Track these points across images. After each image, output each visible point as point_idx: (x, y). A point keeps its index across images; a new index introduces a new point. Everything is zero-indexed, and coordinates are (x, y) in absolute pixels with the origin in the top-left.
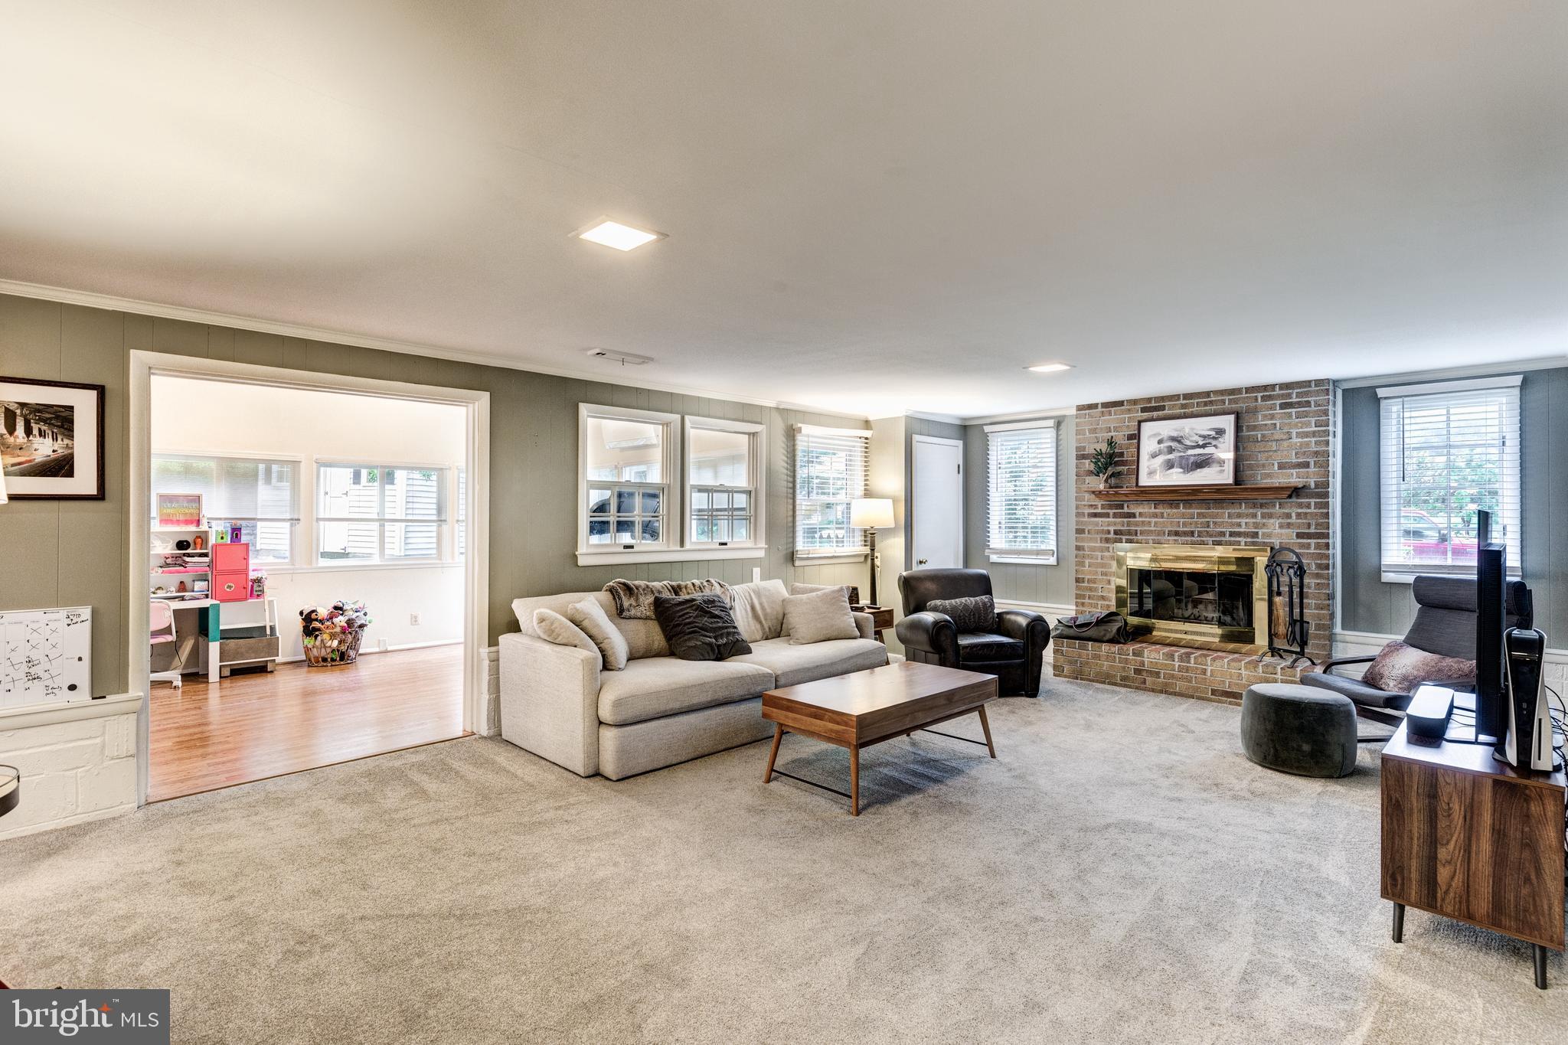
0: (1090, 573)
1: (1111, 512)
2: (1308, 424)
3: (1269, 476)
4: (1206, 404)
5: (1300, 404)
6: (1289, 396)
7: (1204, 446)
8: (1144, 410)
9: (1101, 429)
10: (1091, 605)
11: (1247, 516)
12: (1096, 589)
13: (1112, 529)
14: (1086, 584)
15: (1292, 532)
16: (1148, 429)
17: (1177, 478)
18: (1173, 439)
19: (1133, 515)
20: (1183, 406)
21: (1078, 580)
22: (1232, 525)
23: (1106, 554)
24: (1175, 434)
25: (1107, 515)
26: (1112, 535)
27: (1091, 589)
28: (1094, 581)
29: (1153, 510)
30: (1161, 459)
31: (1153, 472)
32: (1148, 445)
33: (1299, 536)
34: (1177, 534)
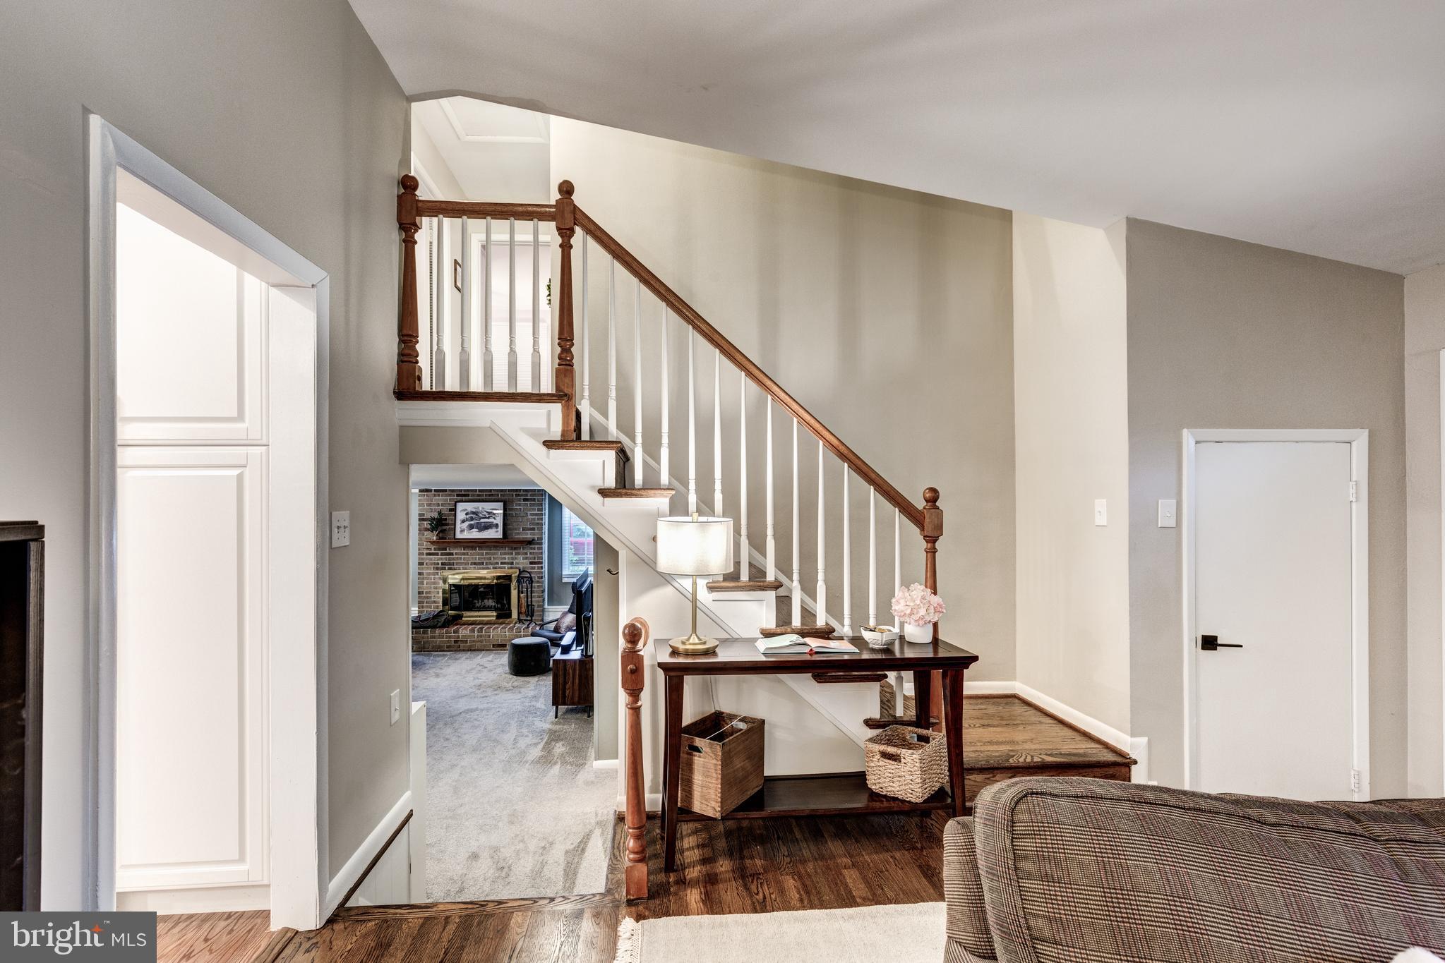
0: (427, 588)
1: (440, 552)
2: (534, 510)
3: (518, 534)
4: (490, 495)
5: (531, 500)
6: (527, 495)
7: (489, 518)
8: (458, 495)
9: (434, 504)
10: (427, 607)
11: (508, 554)
12: (430, 597)
13: (440, 562)
14: (425, 595)
15: (528, 561)
16: (460, 506)
17: (475, 534)
18: (473, 513)
19: (452, 554)
20: (479, 495)
21: (419, 593)
22: (502, 559)
23: (437, 576)
24: (474, 510)
25: (437, 554)
26: (440, 566)
27: (427, 598)
28: (429, 593)
29: (463, 551)
30: (467, 524)
31: (463, 532)
32: (461, 516)
33: (531, 563)
34: (475, 564)
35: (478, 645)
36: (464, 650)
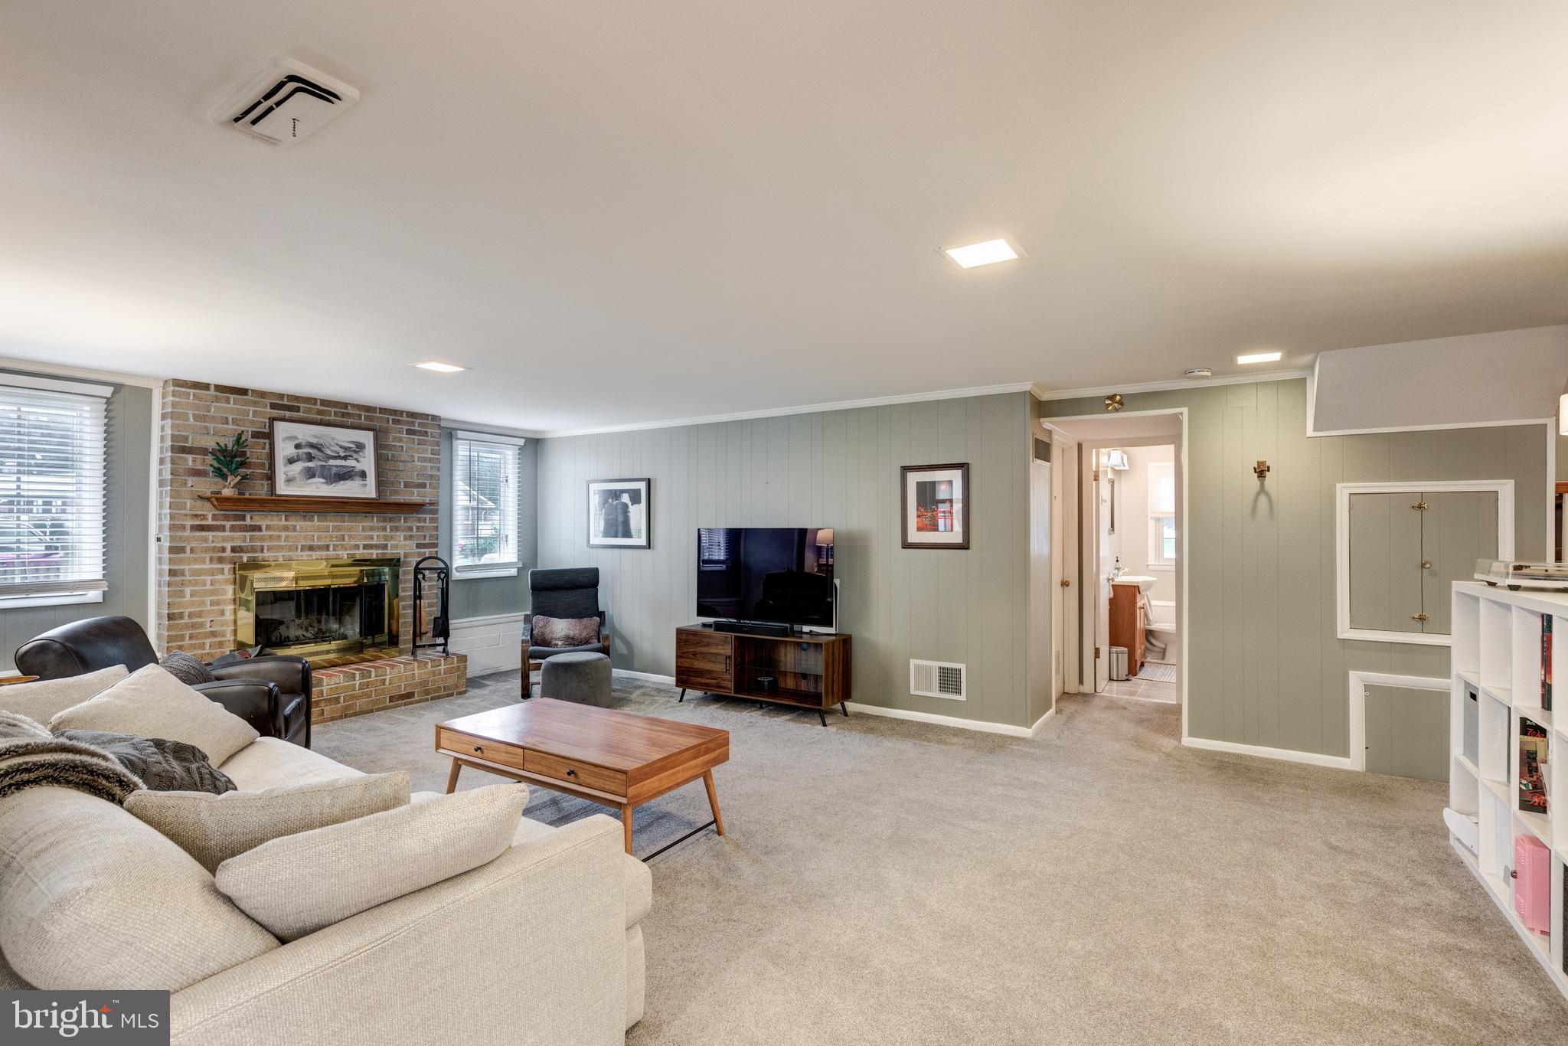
0: (193, 604)
1: (228, 524)
2: (426, 451)
3: (396, 492)
4: (343, 415)
5: (421, 433)
6: (413, 424)
7: (345, 458)
8: (273, 406)
9: (214, 417)
10: (193, 647)
11: (378, 529)
12: (202, 625)
13: (228, 546)
14: (186, 620)
15: (413, 543)
16: (282, 429)
17: (318, 488)
18: (312, 446)
19: (259, 528)
20: (320, 412)
21: (171, 617)
22: (366, 538)
23: (219, 577)
24: (314, 441)
25: (222, 528)
26: (228, 553)
27: (194, 626)
28: (200, 614)
29: (283, 522)
30: (299, 466)
31: (291, 482)
32: (284, 449)
33: (419, 546)
34: (311, 548)
35: (359, 704)
36: (332, 719)
